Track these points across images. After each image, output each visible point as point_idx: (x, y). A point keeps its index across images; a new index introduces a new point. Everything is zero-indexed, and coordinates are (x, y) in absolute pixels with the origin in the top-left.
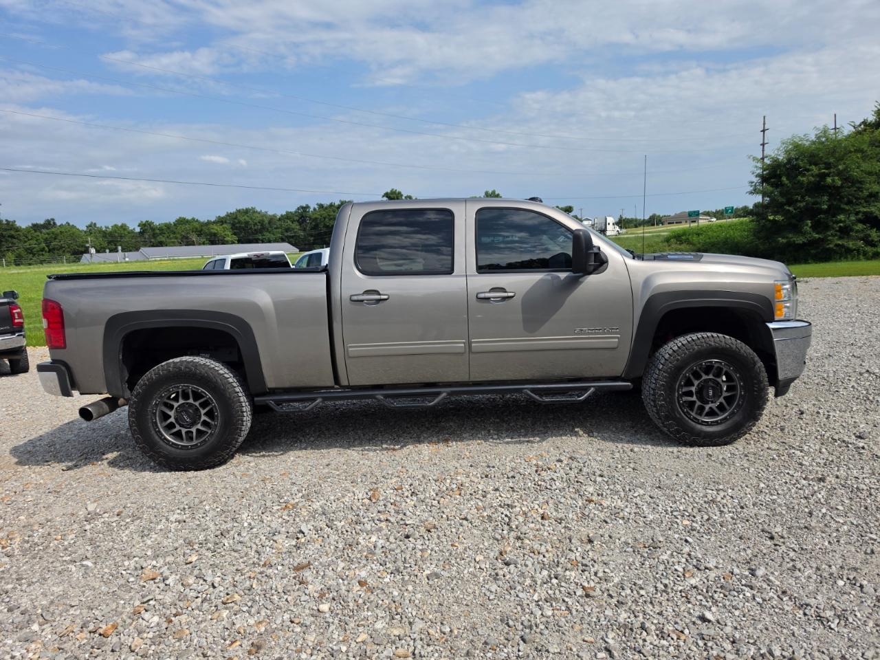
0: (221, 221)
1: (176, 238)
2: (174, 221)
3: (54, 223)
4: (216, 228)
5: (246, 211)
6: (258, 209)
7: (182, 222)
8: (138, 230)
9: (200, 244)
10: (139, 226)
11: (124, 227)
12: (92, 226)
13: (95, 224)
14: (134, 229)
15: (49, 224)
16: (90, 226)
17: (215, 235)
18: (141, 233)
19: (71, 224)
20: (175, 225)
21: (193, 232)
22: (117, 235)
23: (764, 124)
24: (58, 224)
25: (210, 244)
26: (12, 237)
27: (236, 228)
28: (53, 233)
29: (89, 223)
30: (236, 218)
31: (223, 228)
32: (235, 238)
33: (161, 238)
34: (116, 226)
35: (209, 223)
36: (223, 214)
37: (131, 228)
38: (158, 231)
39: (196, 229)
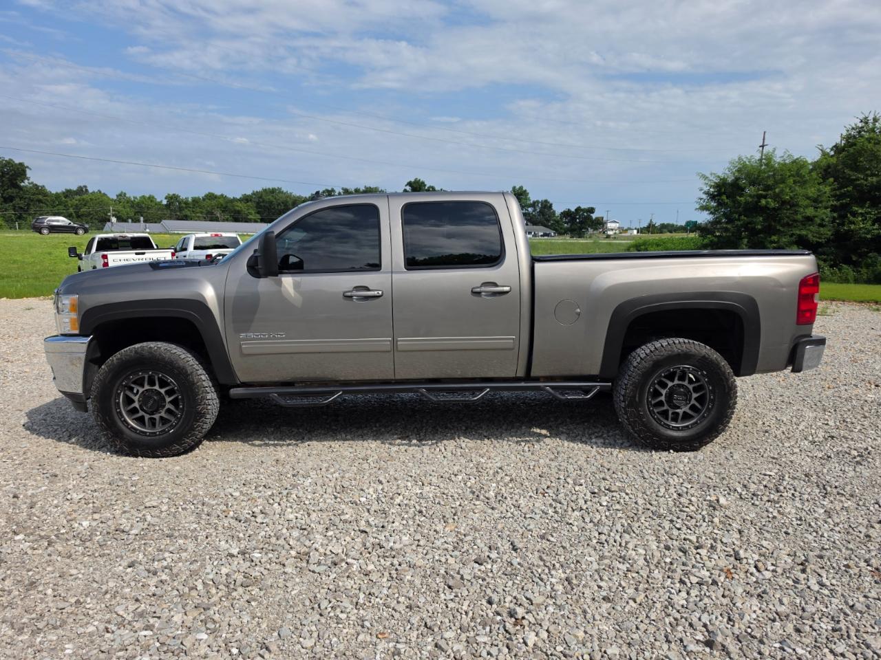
0: (246, 199)
1: (202, 213)
2: (203, 195)
3: (87, 190)
4: (240, 205)
5: (273, 191)
6: (284, 190)
7: (210, 197)
8: (165, 202)
9: (224, 221)
10: (166, 198)
11: (151, 198)
12: (121, 195)
13: (125, 194)
14: (161, 201)
15: (82, 191)
16: (120, 195)
17: (239, 212)
18: (168, 206)
19: (102, 192)
20: (204, 199)
21: (217, 208)
22: (144, 205)
23: (764, 139)
24: (90, 191)
25: (233, 221)
26: (40, 201)
27: (261, 207)
28: (83, 200)
29: (118, 193)
30: (261, 197)
31: (248, 206)
32: (258, 216)
33: (187, 212)
34: (143, 197)
35: (234, 200)
36: (249, 193)
37: (158, 200)
38: (184, 205)
39: (222, 205)
